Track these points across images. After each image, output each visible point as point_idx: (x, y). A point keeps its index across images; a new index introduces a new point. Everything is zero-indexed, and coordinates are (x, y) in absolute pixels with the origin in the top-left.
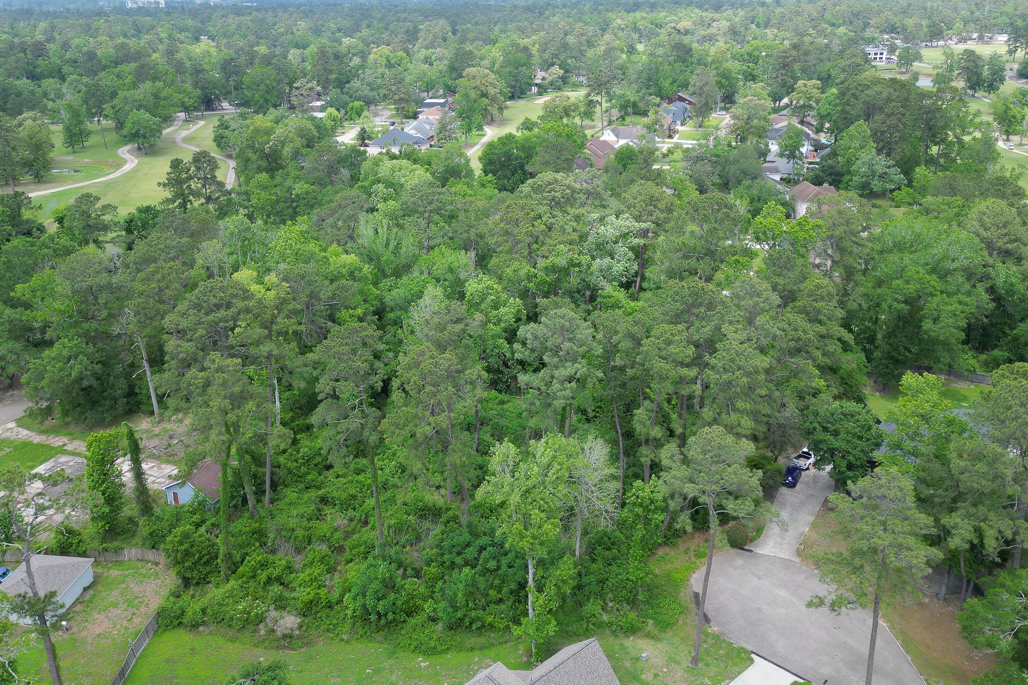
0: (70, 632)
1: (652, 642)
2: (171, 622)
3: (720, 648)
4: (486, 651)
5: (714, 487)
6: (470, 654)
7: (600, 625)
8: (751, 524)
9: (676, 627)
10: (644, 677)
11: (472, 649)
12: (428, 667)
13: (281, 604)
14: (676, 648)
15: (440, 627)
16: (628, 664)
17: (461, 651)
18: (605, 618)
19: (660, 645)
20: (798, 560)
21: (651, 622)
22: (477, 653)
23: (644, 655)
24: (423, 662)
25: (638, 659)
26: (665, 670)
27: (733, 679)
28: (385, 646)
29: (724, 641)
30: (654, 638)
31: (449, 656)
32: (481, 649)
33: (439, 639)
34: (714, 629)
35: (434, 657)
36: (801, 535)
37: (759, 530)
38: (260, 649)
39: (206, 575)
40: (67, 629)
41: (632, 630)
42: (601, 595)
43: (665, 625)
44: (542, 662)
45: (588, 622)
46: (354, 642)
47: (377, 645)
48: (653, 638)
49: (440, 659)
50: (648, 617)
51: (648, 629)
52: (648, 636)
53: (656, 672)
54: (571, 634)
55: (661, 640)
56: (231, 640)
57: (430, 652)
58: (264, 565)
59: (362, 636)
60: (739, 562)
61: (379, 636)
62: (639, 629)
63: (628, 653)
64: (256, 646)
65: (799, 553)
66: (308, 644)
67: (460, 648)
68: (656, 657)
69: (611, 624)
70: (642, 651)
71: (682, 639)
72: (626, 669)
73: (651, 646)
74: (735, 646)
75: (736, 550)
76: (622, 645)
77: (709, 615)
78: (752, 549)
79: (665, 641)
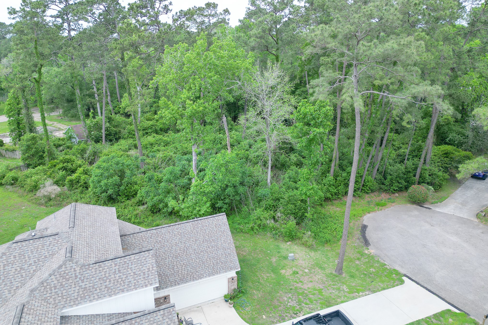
1: (307, 250)
3: (372, 266)
9: (335, 245)
10: (283, 272)
14: (328, 258)
15: (143, 208)
16: (274, 260)
19: (313, 254)
20: (476, 220)
23: (292, 256)
25: (286, 258)
26: (307, 271)
27: (374, 292)
29: (378, 261)
30: (311, 247)
34: (372, 250)
36: (483, 206)
41: (291, 236)
48: (309, 247)
51: (305, 238)
52: (304, 244)
53: (297, 270)
55: (316, 250)
63: (279, 252)
65: (478, 217)
68: (304, 260)
72: (270, 263)
73: (304, 253)
74: (388, 267)
75: (415, 206)
76: (278, 246)
77: (370, 241)
78: (431, 208)
79: (320, 252)
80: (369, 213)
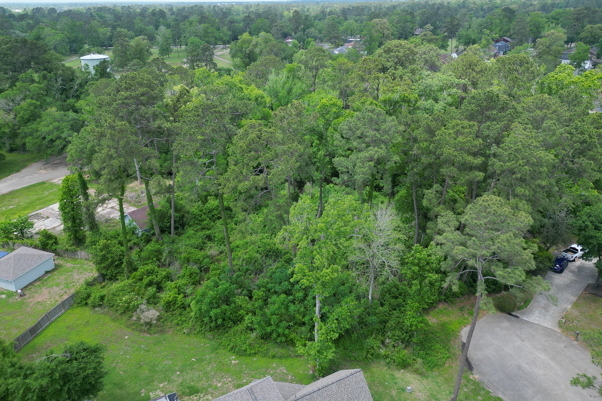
0: (22, 298)
1: (419, 377)
2: (81, 301)
3: (478, 394)
4: (283, 360)
5: (484, 252)
6: (271, 360)
7: (378, 356)
8: (520, 295)
9: (442, 369)
11: (274, 357)
12: (236, 365)
13: (152, 301)
14: (439, 387)
15: (253, 335)
16: (394, 393)
17: (265, 356)
18: (383, 351)
19: (425, 381)
20: (559, 330)
21: (420, 360)
22: (276, 360)
23: (409, 388)
24: (234, 360)
25: (403, 390)
28: (213, 343)
29: (483, 389)
30: (422, 374)
31: (255, 359)
32: (281, 358)
33: (250, 345)
34: (475, 376)
35: (243, 358)
36: (563, 311)
37: (527, 302)
38: (129, 330)
39: (116, 274)
40: (21, 296)
41: (404, 365)
42: (382, 331)
43: (433, 366)
44: (323, 377)
45: (368, 352)
46: (192, 336)
47: (207, 341)
48: (420, 374)
49: (248, 360)
50: (418, 356)
51: (417, 366)
52: (416, 371)
54: (352, 358)
55: (427, 377)
56: (115, 320)
57: (242, 353)
58: (149, 273)
59: (198, 333)
60: (506, 324)
61: (209, 335)
62: (409, 365)
63: (396, 383)
64: (128, 327)
65: (560, 325)
66: (162, 332)
67: (265, 355)
68: (420, 391)
69: (387, 357)
70: (408, 383)
71: (446, 380)
72: (392, 397)
73: (417, 381)
74: (492, 395)
75: (504, 314)
76: (393, 375)
77: (473, 363)
78: (519, 315)
79: (430, 379)
80: (465, 326)
